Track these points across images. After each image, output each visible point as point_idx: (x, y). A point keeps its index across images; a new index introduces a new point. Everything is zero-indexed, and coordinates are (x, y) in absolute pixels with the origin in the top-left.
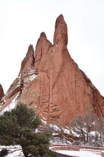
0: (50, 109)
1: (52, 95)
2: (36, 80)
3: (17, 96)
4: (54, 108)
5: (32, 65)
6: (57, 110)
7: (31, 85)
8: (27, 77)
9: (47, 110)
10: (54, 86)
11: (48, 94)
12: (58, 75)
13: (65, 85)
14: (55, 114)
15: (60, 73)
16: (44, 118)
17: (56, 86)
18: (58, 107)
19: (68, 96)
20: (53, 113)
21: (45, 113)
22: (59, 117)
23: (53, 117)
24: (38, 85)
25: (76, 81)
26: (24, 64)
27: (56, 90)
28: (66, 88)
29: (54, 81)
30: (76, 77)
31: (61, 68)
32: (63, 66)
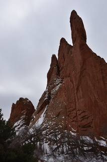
0: (78, 118)
1: (78, 100)
2: (61, 88)
3: (46, 109)
4: (83, 115)
5: (57, 75)
6: (86, 117)
7: (56, 94)
8: (53, 88)
9: (75, 119)
10: (78, 89)
11: (74, 100)
12: (80, 76)
13: (91, 85)
14: (84, 122)
15: (81, 73)
16: (73, 130)
17: (80, 89)
18: (86, 114)
19: (97, 97)
20: (83, 122)
21: (74, 123)
22: (90, 126)
23: (84, 127)
24: (64, 93)
25: (103, 78)
26: (49, 75)
27: (81, 93)
28: (93, 88)
29: (77, 83)
30: (102, 73)
31: (82, 67)
32: (83, 63)
